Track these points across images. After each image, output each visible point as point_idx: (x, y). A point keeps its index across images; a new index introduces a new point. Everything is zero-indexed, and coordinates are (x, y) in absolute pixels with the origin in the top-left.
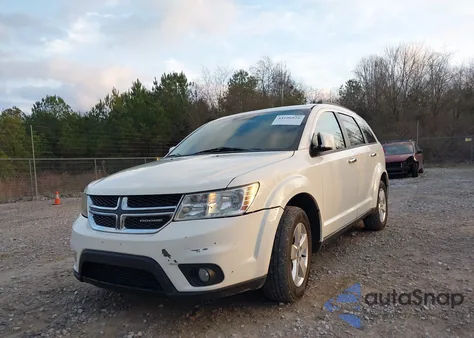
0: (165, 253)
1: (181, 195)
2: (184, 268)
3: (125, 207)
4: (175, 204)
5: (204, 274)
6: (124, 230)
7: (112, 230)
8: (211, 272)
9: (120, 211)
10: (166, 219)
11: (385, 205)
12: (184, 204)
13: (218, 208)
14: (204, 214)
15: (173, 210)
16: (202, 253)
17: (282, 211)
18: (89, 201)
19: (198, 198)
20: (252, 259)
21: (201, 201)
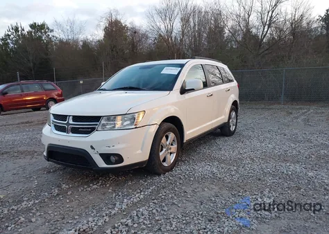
0: (92, 147)
1: (101, 117)
2: (102, 155)
3: (71, 122)
4: (98, 121)
5: (113, 159)
6: (71, 134)
7: (65, 134)
8: (117, 158)
9: (68, 124)
10: (92, 130)
11: (235, 121)
12: (103, 122)
13: (122, 124)
14: (114, 127)
15: (97, 125)
16: (112, 148)
17: (158, 126)
18: (52, 117)
19: (111, 118)
20: (139, 151)
21: (112, 121)
